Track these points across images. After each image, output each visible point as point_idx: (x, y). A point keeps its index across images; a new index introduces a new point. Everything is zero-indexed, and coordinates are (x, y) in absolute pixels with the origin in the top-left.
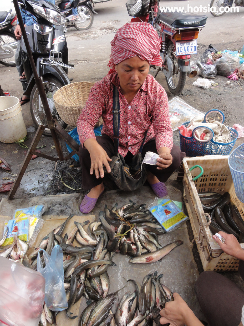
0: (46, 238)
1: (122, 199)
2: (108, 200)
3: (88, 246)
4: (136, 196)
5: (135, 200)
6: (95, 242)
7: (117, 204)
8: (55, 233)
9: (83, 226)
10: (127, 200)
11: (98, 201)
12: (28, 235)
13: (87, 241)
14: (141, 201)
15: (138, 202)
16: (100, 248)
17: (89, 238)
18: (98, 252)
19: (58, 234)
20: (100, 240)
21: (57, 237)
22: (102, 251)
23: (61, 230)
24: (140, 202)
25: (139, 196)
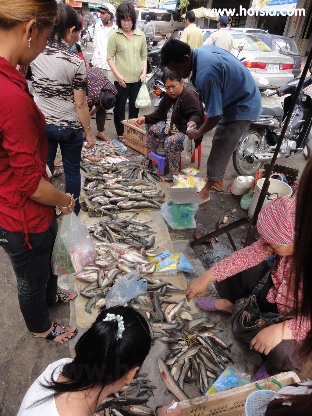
0: (161, 281)
1: (231, 335)
2: (223, 321)
3: (164, 315)
4: (241, 350)
5: (235, 351)
6: (169, 320)
7: (222, 331)
8: (168, 286)
9: (182, 306)
10: (231, 341)
11: (216, 312)
12: (161, 269)
13: (169, 313)
14: (237, 358)
15: (234, 354)
16: (165, 326)
17: (172, 313)
18: (160, 325)
19: (167, 288)
20: (173, 324)
21: (165, 288)
22: (163, 330)
23: (172, 289)
24: (235, 357)
25: (244, 355)
